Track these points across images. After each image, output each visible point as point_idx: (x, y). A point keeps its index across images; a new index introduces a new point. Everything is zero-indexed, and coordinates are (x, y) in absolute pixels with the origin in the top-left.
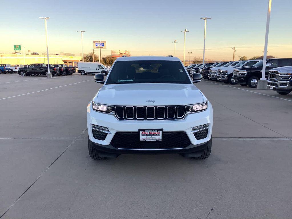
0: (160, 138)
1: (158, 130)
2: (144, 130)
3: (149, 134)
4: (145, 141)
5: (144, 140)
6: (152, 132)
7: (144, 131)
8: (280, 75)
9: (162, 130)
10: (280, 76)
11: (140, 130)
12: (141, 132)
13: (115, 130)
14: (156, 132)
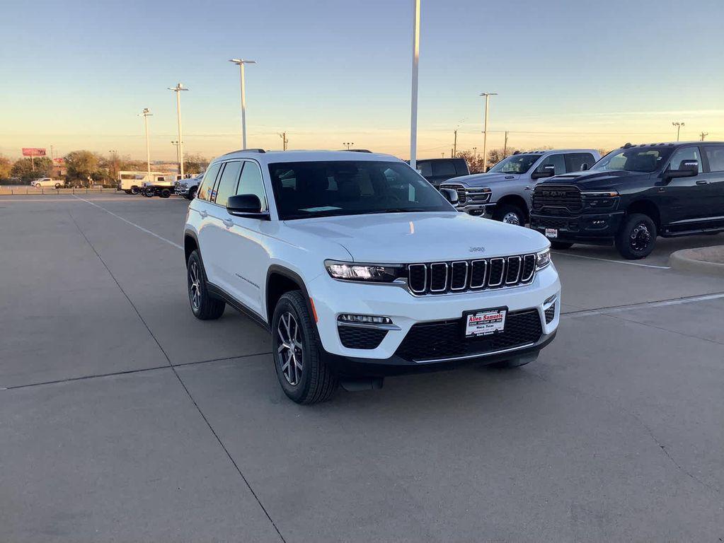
0: (500, 326)
1: (499, 310)
2: (474, 313)
3: (482, 320)
4: (474, 337)
5: (472, 335)
6: (489, 314)
7: (475, 315)
8: (467, 193)
9: (506, 308)
10: (468, 196)
11: (465, 314)
12: (469, 317)
13: (413, 320)
14: (495, 314)
